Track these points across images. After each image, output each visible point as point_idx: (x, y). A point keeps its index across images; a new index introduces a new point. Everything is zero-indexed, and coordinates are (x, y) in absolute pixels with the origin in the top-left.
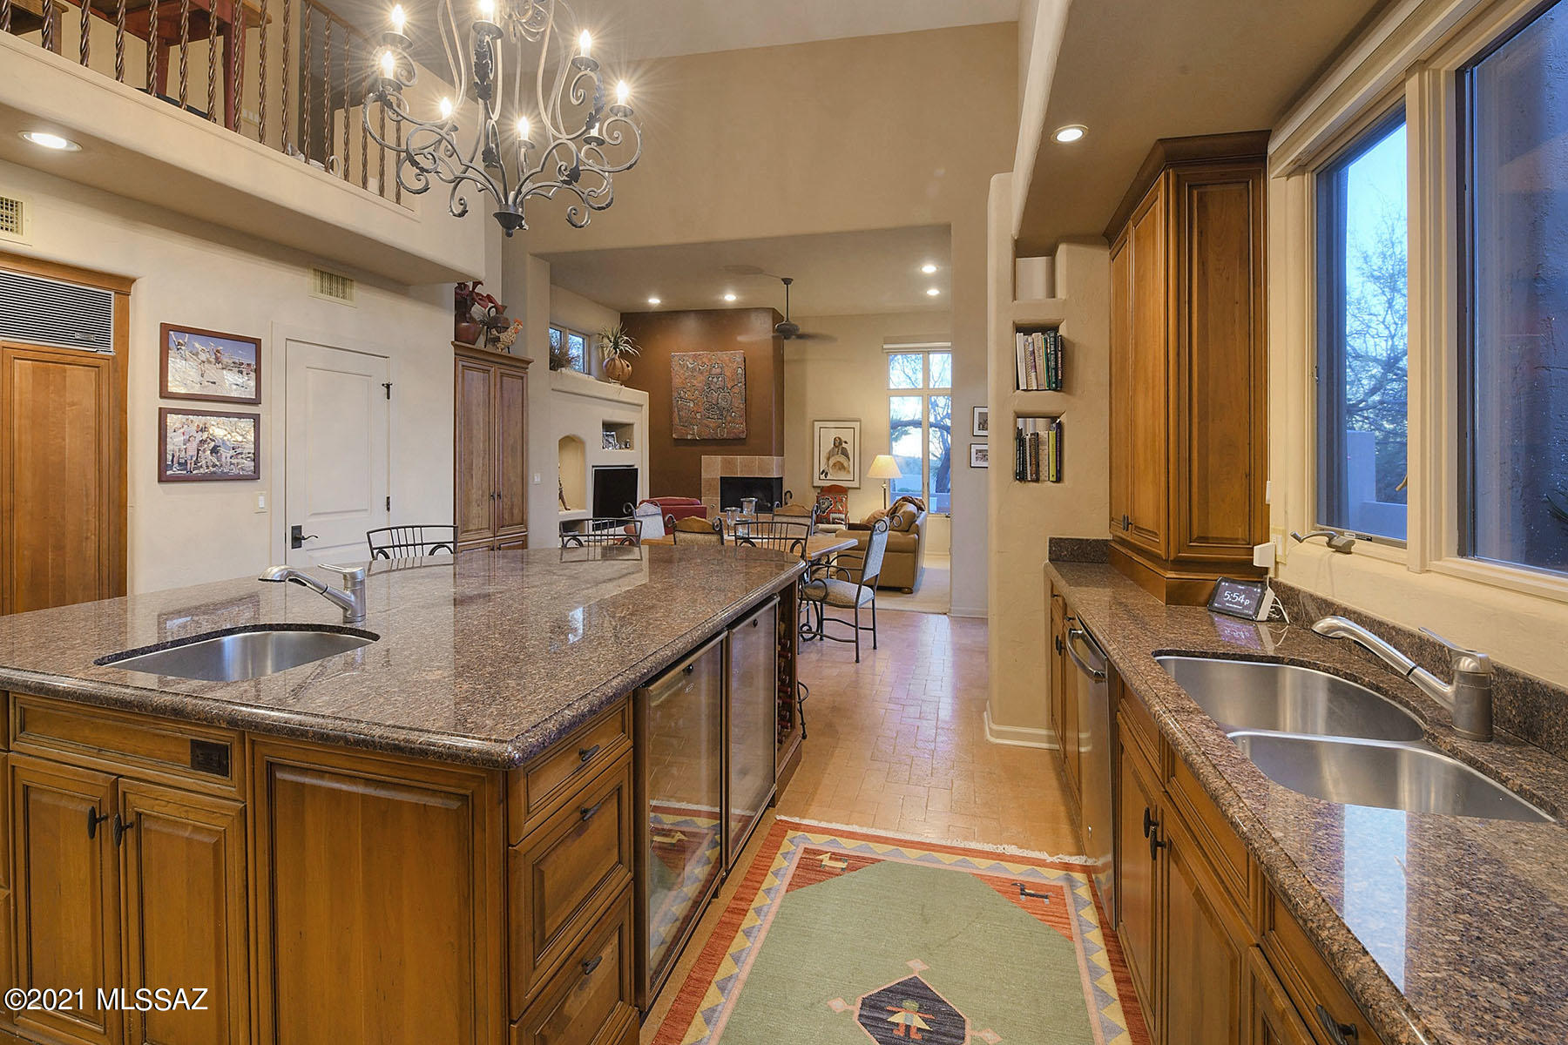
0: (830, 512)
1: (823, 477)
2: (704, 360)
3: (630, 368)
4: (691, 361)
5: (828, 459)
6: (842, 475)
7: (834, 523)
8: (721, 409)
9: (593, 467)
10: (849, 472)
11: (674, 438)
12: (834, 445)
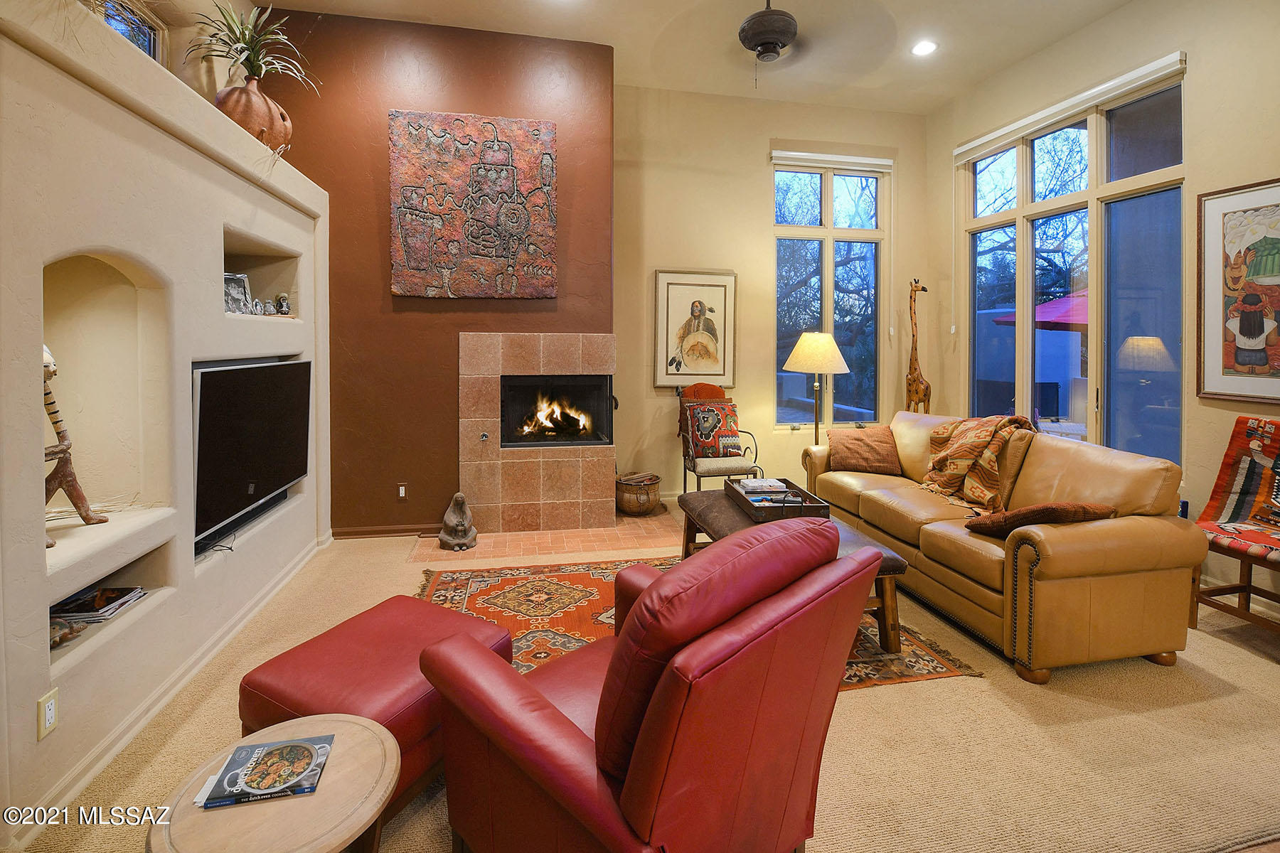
0: (719, 436)
1: (672, 369)
2: (468, 130)
3: (288, 123)
4: (437, 129)
5: (682, 338)
6: (704, 366)
7: (725, 455)
8: (503, 236)
9: (196, 365)
10: (716, 360)
11: (395, 296)
12: (692, 314)
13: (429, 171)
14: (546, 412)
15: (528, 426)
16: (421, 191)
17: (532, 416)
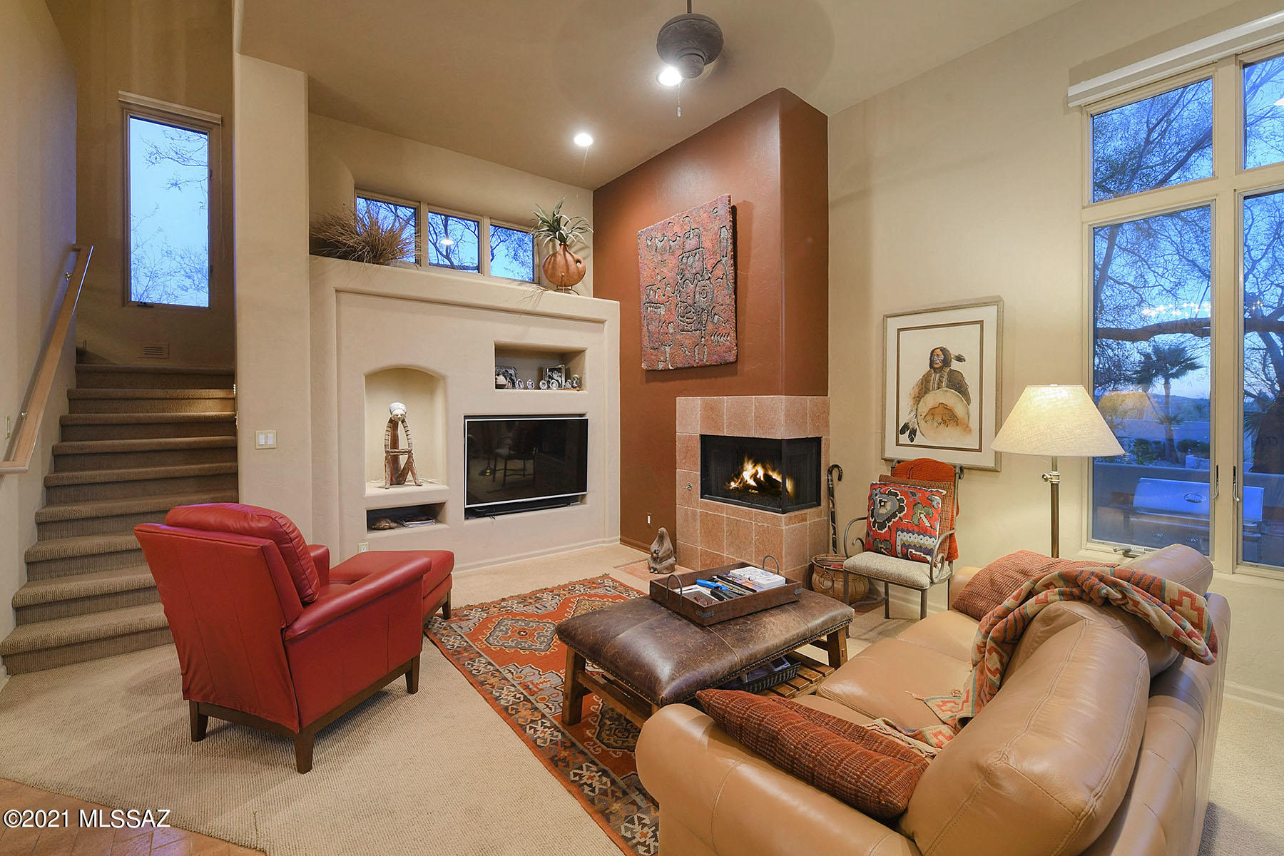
0: (899, 528)
1: (904, 438)
2: (675, 228)
4: (659, 235)
5: (918, 398)
6: (950, 436)
8: (700, 312)
9: (466, 417)
11: (643, 370)
12: (931, 366)
13: (657, 271)
14: (751, 472)
15: (735, 482)
16: (654, 288)
17: (738, 474)
